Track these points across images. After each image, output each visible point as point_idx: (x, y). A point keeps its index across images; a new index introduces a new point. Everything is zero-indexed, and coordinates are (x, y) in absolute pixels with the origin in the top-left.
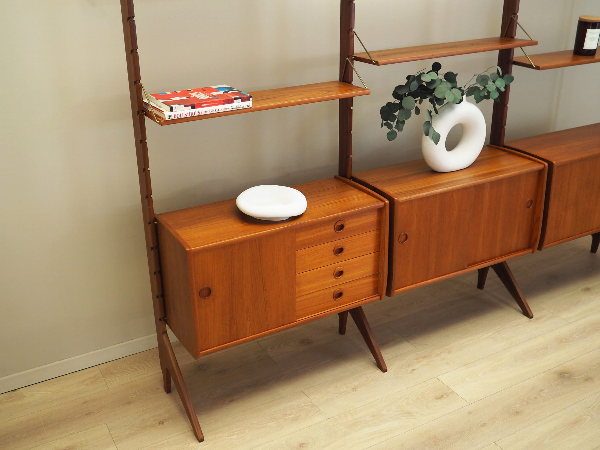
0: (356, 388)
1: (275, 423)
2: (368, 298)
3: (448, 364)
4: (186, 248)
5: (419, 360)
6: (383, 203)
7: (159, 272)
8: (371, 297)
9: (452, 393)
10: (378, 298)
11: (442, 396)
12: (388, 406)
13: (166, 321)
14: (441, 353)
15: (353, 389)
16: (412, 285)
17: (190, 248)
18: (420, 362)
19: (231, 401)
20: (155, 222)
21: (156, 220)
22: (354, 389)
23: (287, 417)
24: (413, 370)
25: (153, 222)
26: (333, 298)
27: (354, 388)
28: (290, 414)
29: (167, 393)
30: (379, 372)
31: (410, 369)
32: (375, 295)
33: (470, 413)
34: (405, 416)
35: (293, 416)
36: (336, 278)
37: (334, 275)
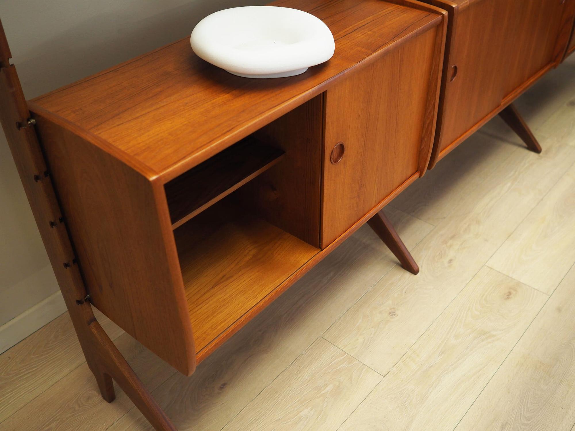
0: (393, 310)
1: (311, 410)
3: (486, 240)
4: (148, 177)
5: (449, 244)
6: (440, 17)
7: (61, 220)
9: (519, 284)
10: (418, 175)
11: (510, 293)
12: (451, 329)
13: (90, 301)
14: (468, 226)
15: (390, 313)
17: (156, 173)
18: (451, 246)
19: (222, 387)
20: (33, 121)
21: (32, 115)
22: (392, 314)
23: (323, 392)
24: (450, 261)
25: (28, 120)
27: (390, 311)
28: (325, 385)
29: (110, 402)
30: (408, 275)
31: (446, 261)
33: (559, 310)
34: (483, 341)
35: (331, 387)
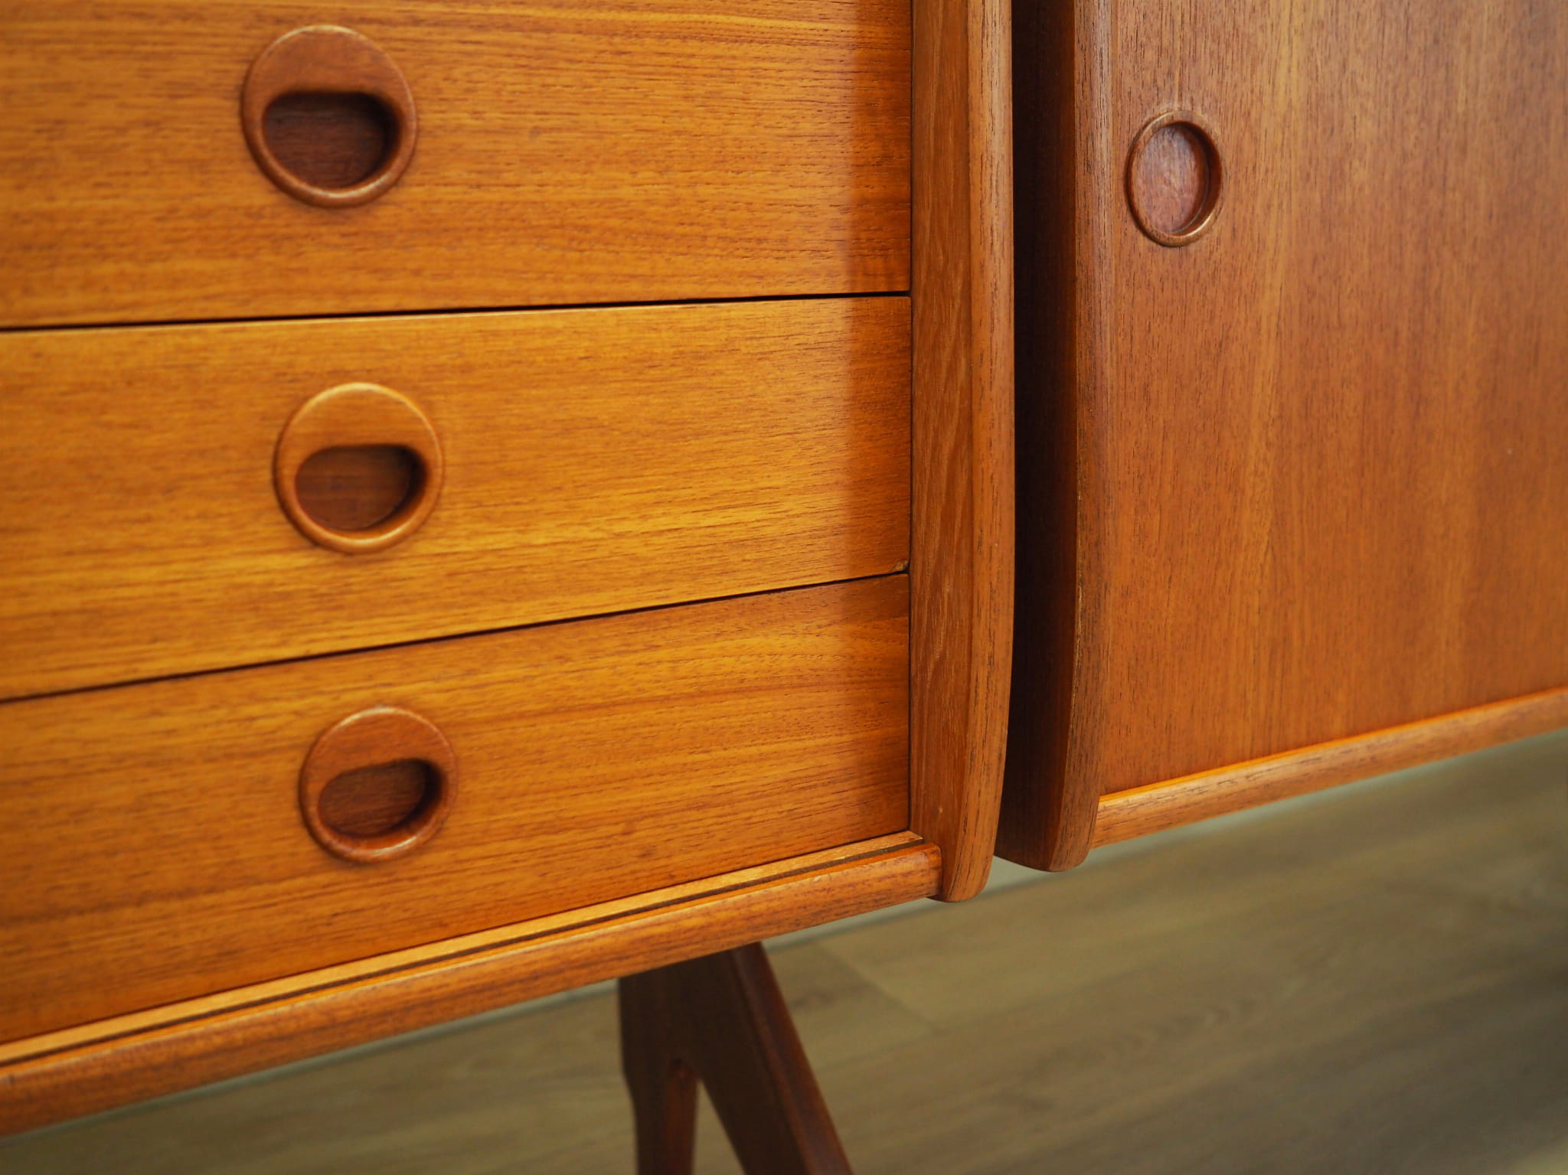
2: (795, 864)
8: (839, 854)
10: (916, 864)
16: (1267, 753)
26: (306, 823)
32: (885, 843)
36: (316, 543)
37: (276, 483)
